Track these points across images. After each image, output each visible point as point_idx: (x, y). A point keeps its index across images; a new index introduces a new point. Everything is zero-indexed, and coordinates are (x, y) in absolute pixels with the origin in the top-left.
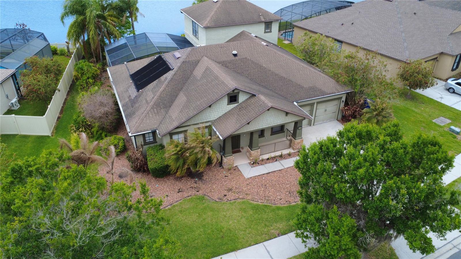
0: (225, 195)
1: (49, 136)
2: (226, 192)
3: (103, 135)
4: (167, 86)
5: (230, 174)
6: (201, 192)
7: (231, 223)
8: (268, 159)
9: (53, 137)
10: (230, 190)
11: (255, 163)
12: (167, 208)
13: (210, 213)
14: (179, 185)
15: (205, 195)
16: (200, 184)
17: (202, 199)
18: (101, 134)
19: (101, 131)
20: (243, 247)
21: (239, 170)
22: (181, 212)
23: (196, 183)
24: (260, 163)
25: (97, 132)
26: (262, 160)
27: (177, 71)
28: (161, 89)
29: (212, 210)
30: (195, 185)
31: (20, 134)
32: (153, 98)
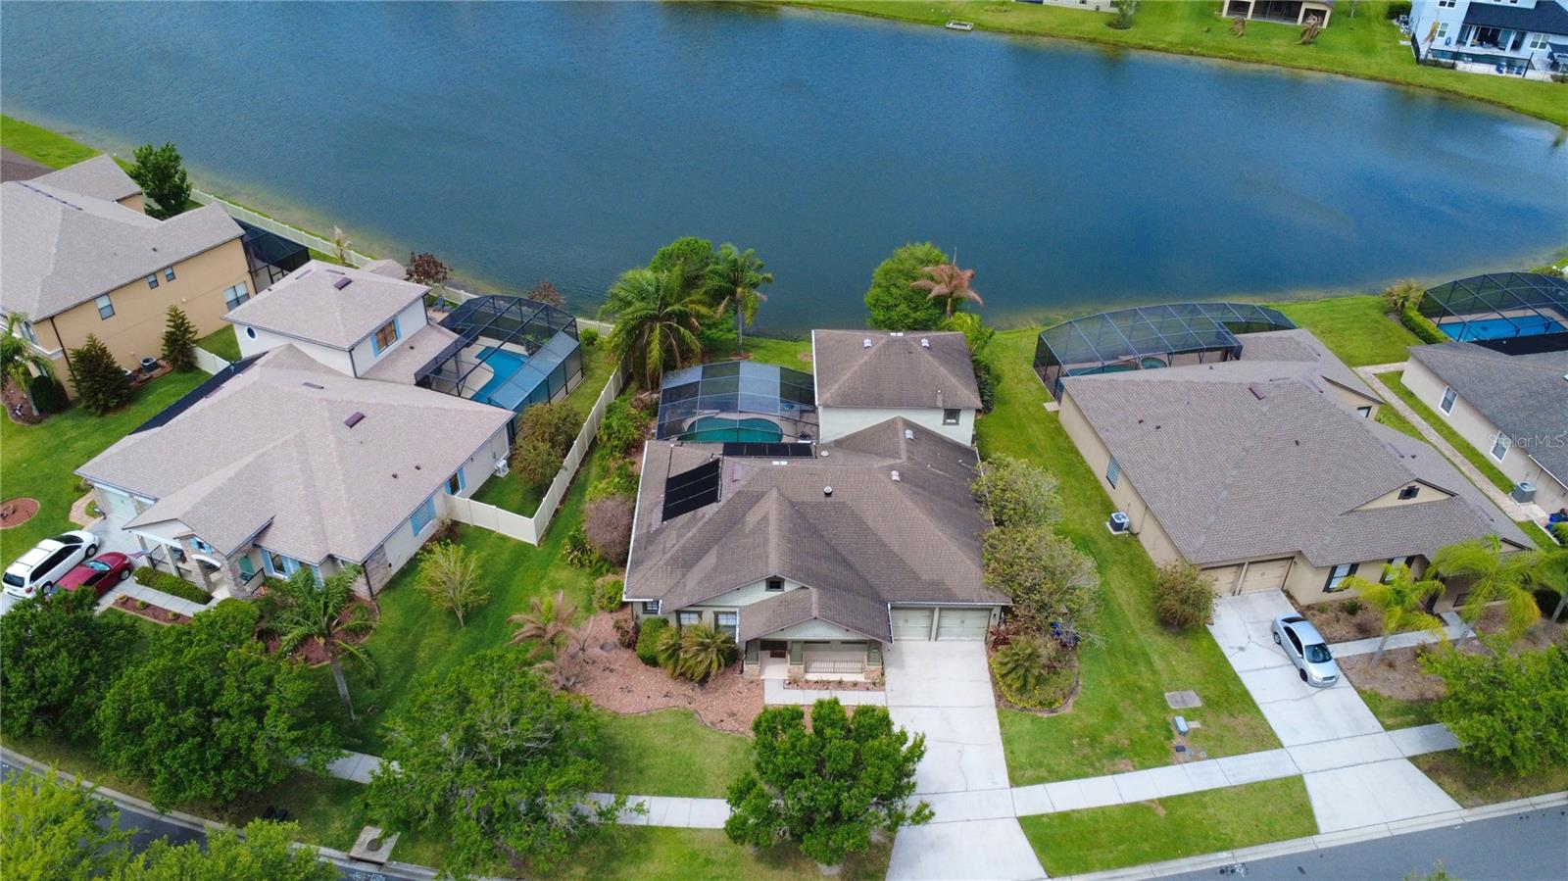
0: (722, 721)
1: (533, 545)
2: (724, 717)
3: (604, 569)
4: (699, 531)
5: (749, 689)
6: (693, 705)
7: (708, 760)
8: (817, 682)
9: (540, 549)
10: (732, 715)
11: (793, 683)
12: (641, 714)
13: (689, 740)
14: (671, 686)
15: (696, 711)
16: (697, 694)
17: (689, 716)
18: (601, 567)
19: (601, 563)
20: (706, 796)
21: (763, 689)
22: (655, 725)
23: (693, 690)
24: (800, 684)
25: (598, 562)
26: (807, 682)
27: (723, 507)
28: (690, 535)
29: (694, 735)
30: (690, 693)
31: (498, 531)
32: (674, 545)
